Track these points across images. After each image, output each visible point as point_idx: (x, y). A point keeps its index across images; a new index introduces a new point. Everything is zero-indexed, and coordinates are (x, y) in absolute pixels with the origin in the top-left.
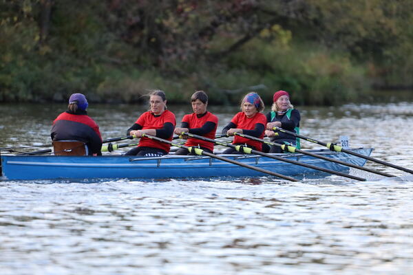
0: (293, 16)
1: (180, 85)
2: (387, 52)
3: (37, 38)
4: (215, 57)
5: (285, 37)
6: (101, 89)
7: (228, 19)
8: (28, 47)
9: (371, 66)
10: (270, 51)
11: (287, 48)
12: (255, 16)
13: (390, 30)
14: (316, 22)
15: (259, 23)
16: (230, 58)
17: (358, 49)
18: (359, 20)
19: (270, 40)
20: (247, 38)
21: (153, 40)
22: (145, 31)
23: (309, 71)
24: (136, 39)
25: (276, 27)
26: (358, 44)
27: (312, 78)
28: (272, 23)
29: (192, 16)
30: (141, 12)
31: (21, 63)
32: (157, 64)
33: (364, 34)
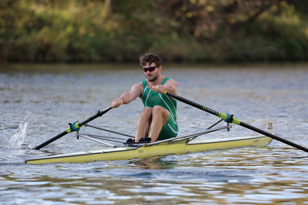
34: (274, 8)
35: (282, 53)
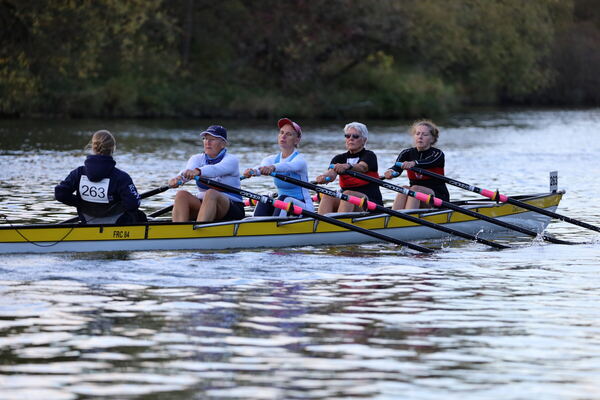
0: (394, 44)
1: (298, 103)
2: (473, 74)
3: (179, 63)
4: (329, 79)
5: (388, 61)
6: (232, 106)
7: (340, 46)
8: (171, 71)
9: (459, 86)
10: (376, 73)
11: (389, 71)
12: (362, 44)
13: (476, 56)
14: (415, 49)
15: (366, 49)
16: (342, 79)
17: (449, 72)
18: (449, 47)
19: (375, 64)
20: (356, 63)
21: (276, 64)
22: (270, 56)
23: (408, 90)
24: (262, 63)
25: (380, 53)
26: (449, 68)
27: (411, 96)
28: (377, 49)
29: (309, 44)
30: (266, 41)
31: (166, 85)
32: (279, 85)
33: (453, 59)
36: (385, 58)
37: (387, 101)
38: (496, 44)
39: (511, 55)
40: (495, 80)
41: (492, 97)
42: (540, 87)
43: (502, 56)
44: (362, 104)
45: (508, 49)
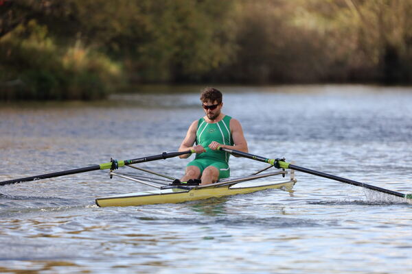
0: (48, 11)
5: (41, 31)
9: (128, 62)
12: (10, 12)
13: (145, 27)
14: (73, 18)
15: (14, 17)
17: (116, 47)
18: (114, 15)
19: (26, 35)
25: (32, 23)
26: (114, 40)
28: (28, 18)
33: (119, 29)
34: (20, 28)
35: (33, 90)
36: (38, 28)
37: (42, 80)
38: (168, 14)
39: (186, 28)
40: (167, 55)
41: (165, 74)
42: (220, 64)
43: (174, 29)
44: (10, 84)
45: (181, 20)
